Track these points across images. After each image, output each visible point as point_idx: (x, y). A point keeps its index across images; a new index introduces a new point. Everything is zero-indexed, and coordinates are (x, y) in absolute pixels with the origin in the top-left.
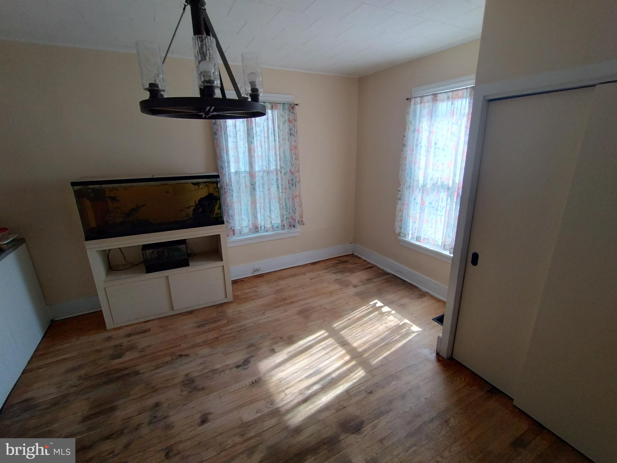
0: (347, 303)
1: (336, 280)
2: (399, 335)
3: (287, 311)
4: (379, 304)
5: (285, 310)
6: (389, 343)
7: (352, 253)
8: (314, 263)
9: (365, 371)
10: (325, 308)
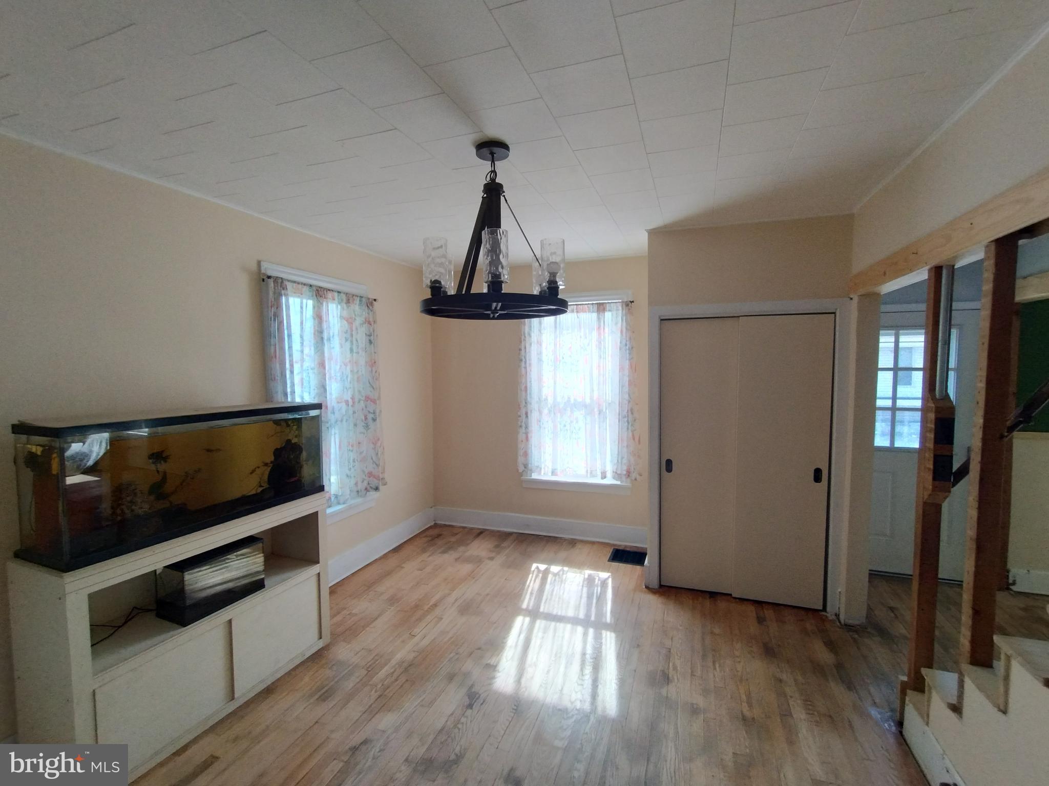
0: (506, 579)
1: (456, 560)
2: (597, 587)
3: (442, 619)
4: (543, 567)
5: (436, 619)
6: (600, 596)
7: (434, 523)
8: (397, 550)
9: (611, 631)
10: (488, 595)
